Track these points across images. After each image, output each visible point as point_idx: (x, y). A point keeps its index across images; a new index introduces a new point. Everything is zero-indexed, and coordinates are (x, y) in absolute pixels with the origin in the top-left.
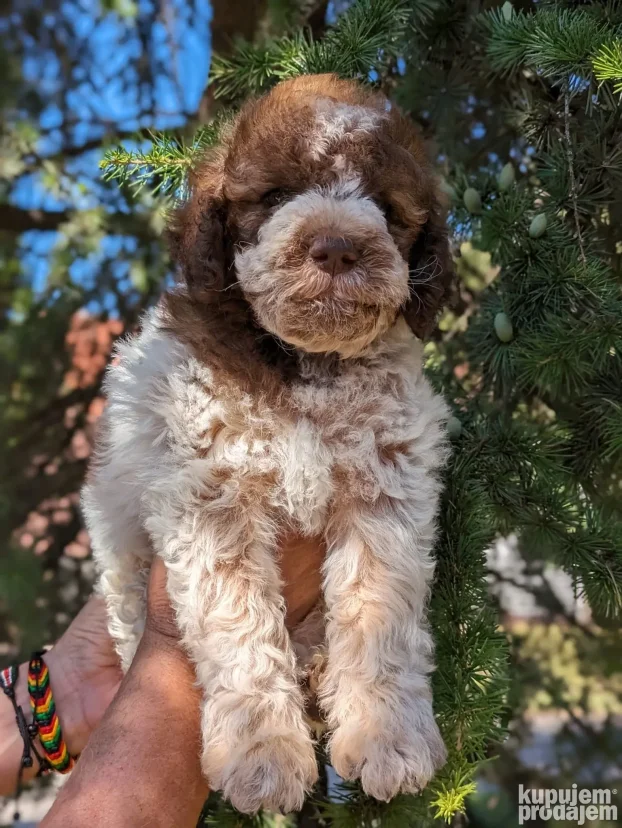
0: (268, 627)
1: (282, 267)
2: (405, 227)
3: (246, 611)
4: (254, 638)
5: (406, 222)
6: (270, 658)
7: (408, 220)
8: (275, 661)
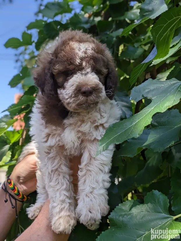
0: (64, 187)
1: (74, 97)
2: (102, 75)
3: (58, 183)
4: (60, 190)
5: (103, 74)
6: (65, 195)
7: (103, 73)
8: (66, 196)
